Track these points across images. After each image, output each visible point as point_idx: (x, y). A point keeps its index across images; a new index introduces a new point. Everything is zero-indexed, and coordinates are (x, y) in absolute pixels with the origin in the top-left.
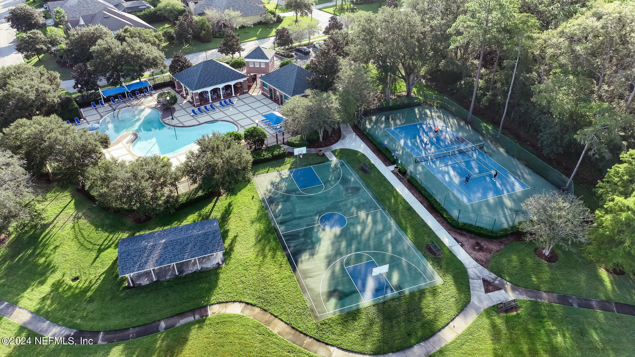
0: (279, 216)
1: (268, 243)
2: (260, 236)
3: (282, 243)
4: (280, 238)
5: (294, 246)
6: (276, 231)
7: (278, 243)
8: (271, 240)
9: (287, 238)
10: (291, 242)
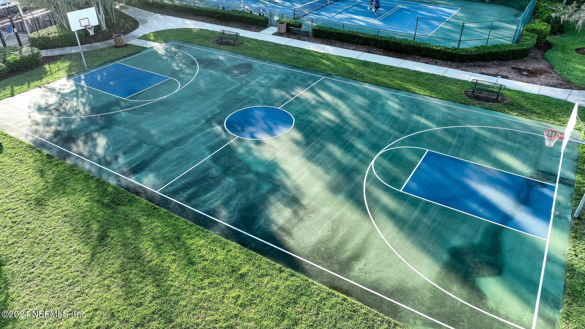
0: (116, 158)
1: (135, 233)
2: (95, 226)
3: (182, 212)
4: (164, 203)
5: (226, 204)
6: (138, 193)
7: (170, 217)
8: (142, 220)
9: (185, 195)
10: (204, 198)
